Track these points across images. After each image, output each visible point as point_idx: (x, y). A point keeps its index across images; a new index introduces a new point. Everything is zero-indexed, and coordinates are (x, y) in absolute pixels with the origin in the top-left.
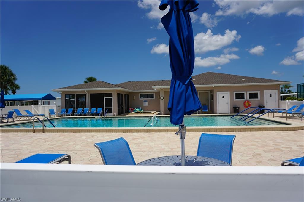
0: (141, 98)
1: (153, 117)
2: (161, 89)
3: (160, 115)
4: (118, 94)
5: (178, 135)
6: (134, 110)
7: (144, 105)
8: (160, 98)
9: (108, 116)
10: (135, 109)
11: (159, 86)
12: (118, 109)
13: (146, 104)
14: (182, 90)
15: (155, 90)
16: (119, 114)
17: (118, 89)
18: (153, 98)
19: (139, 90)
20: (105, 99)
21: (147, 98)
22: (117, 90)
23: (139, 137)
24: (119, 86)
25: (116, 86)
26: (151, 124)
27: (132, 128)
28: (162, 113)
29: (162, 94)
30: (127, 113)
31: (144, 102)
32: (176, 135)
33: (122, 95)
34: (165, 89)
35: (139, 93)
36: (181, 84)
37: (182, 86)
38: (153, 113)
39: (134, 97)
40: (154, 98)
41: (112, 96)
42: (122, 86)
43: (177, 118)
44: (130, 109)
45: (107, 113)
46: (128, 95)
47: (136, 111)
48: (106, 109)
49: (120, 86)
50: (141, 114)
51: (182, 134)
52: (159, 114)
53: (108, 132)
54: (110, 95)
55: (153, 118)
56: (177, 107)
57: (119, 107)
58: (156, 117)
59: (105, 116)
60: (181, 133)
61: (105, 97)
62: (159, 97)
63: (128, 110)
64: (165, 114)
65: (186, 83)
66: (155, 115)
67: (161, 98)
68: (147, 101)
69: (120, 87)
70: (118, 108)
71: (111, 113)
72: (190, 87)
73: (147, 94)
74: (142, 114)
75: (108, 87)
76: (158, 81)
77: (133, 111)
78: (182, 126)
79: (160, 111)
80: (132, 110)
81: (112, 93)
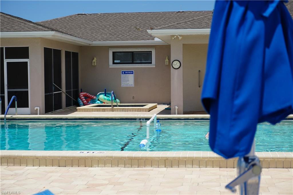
0: (114, 63)
1: (148, 119)
2: (173, 36)
3: (170, 113)
4: (47, 52)
5: (234, 191)
6: (92, 99)
7: (124, 84)
8: (170, 65)
9: (14, 116)
10: (96, 95)
11: (169, 28)
12: (46, 97)
13: (129, 81)
14: (251, 36)
15: (156, 39)
16: (48, 109)
17: (47, 37)
18: (151, 63)
19: (107, 40)
20: (8, 63)
21: (133, 63)
22: (44, 40)
23: (107, 182)
24: (51, 26)
25: (41, 27)
26: (144, 142)
27: (85, 154)
28: (177, 108)
29: (176, 53)
30: (72, 107)
31: (123, 76)
32: (227, 191)
33: (58, 53)
34: (184, 37)
35: (107, 48)
36: (250, 15)
37: (252, 23)
38: (150, 110)
39: (93, 59)
40: (153, 65)
41: (27, 57)
42: (58, 28)
43: (234, 132)
44: (82, 94)
45: (12, 106)
46: (75, 55)
47: (98, 103)
48: (10, 95)
49: (53, 27)
50: (113, 110)
51: (249, 188)
52: (167, 111)
53: (14, 164)
54: (24, 52)
55: (148, 122)
56: (234, 96)
57: (48, 88)
58: (158, 119)
59: (8, 116)
60: (245, 184)
61: (6, 58)
62: (167, 60)
63: (77, 99)
64: (184, 113)
65: (267, 13)
66: (153, 115)
67: (175, 63)
68: (132, 73)
69: (53, 30)
70: (46, 91)
71: (27, 106)
72: (279, 30)
73: (132, 52)
74: (118, 110)
75: (15, 30)
76: (165, 13)
77: (90, 100)
78: (246, 160)
79: (169, 104)
80: (86, 97)
81: (28, 48)
